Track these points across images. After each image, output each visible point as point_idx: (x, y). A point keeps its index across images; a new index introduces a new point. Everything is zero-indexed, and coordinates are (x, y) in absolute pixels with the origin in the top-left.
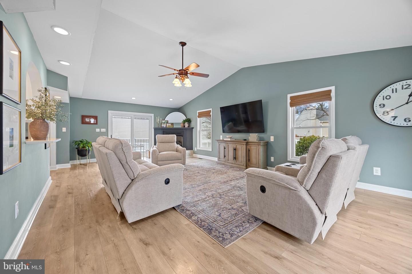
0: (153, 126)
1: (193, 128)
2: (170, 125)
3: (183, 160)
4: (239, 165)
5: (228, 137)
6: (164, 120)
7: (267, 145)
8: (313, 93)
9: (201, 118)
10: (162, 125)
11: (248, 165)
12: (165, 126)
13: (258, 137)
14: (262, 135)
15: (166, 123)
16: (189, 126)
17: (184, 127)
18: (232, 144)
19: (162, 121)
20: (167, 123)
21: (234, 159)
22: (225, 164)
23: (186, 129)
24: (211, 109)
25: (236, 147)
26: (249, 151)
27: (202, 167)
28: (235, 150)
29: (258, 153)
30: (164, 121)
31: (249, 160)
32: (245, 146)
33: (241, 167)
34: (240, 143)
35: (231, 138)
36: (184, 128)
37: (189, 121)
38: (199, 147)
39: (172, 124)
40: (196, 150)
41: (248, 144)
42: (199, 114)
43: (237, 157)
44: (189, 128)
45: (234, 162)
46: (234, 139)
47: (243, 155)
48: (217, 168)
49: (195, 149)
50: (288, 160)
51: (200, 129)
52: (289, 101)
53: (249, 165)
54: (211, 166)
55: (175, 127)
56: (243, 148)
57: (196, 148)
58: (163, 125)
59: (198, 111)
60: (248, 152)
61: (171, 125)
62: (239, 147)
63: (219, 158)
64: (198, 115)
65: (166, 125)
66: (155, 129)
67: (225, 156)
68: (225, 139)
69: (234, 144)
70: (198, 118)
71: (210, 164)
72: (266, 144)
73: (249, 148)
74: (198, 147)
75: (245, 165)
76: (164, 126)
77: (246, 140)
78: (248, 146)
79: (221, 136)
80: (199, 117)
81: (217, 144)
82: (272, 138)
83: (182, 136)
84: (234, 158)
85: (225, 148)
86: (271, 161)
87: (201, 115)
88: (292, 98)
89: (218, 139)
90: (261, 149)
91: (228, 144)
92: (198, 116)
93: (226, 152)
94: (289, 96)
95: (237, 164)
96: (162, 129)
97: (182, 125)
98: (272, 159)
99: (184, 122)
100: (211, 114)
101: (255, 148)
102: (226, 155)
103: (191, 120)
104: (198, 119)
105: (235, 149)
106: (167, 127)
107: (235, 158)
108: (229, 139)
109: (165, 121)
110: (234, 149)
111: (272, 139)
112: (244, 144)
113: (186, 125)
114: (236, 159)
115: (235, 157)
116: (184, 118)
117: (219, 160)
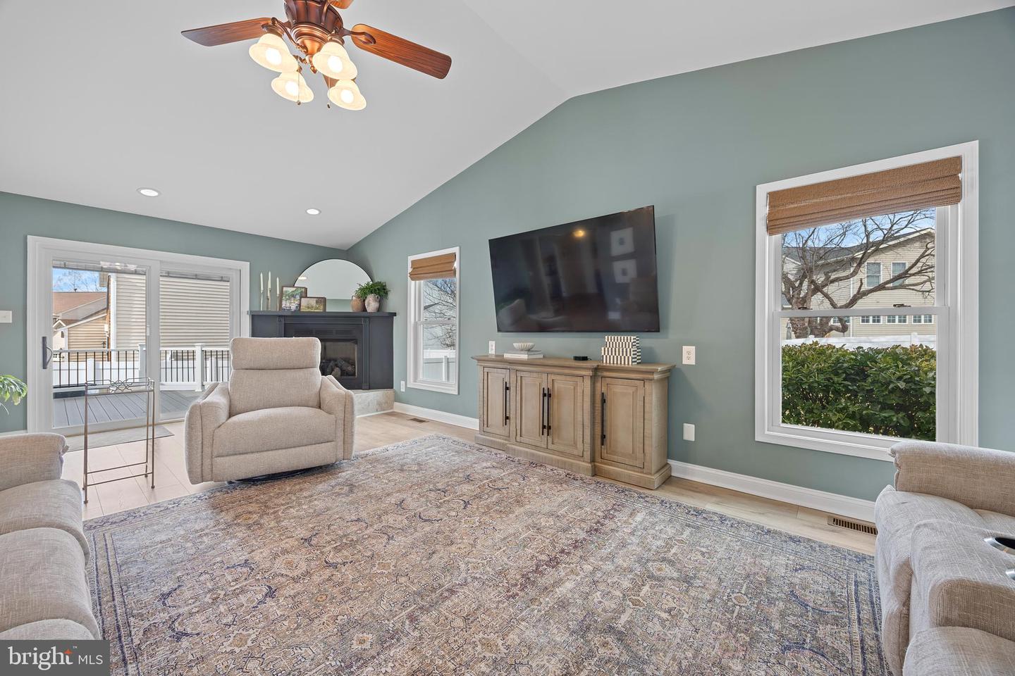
0: (246, 307)
1: (395, 314)
2: (313, 302)
3: (341, 443)
4: (562, 453)
5: (519, 347)
6: (293, 286)
7: (672, 379)
8: (875, 174)
9: (420, 279)
10: (284, 302)
11: (597, 455)
12: (293, 307)
13: (638, 348)
14: (649, 341)
15: (298, 297)
16: (379, 309)
17: (365, 310)
18: (535, 375)
19: (285, 289)
20: (301, 297)
21: (546, 430)
22: (508, 448)
23: (370, 317)
24: (456, 250)
25: (550, 387)
26: (604, 401)
27: (419, 464)
28: (546, 398)
29: (640, 409)
30: (290, 290)
31: (603, 437)
32: (588, 382)
33: (572, 464)
34: (567, 371)
35: (529, 350)
36: (364, 314)
37: (380, 290)
38: (415, 379)
39: (323, 301)
40: (403, 390)
41: (599, 374)
42: (414, 269)
43: (554, 424)
44: (379, 314)
45: (542, 441)
46: (541, 356)
47: (579, 418)
48: (478, 467)
49: (400, 386)
50: (756, 440)
51: (419, 320)
52: (762, 210)
53: (605, 455)
54: (457, 459)
55: (330, 309)
56: (579, 390)
57: (403, 383)
58: (285, 304)
59: (411, 258)
60: (601, 406)
61: (317, 302)
62: (562, 385)
63: (485, 423)
64: (410, 270)
65: (300, 305)
66: (255, 318)
67: (507, 418)
68: (507, 356)
69: (544, 376)
70: (412, 279)
71: (453, 446)
72: (668, 374)
73: (604, 390)
74: (412, 381)
75: (587, 455)
76: (290, 305)
77: (585, 359)
78: (598, 385)
79: (492, 344)
80: (414, 276)
81: (477, 371)
82: (689, 353)
83: (355, 341)
84: (544, 427)
85: (507, 388)
86: (686, 437)
87: (421, 270)
88: (774, 197)
89: (480, 353)
90: (653, 395)
91: (519, 374)
92: (411, 274)
93: (513, 404)
94: (763, 191)
95: (554, 452)
96: (280, 316)
97: (357, 303)
98: (689, 432)
99: (364, 292)
100: (456, 265)
101: (631, 390)
102: (512, 416)
103: (388, 287)
104: (412, 285)
105: (547, 395)
106: (304, 309)
107: (547, 428)
108: (524, 357)
109: (294, 289)
110: (544, 395)
111: (689, 356)
112: (583, 376)
113: (368, 305)
114: (551, 431)
115: (546, 424)
116: (365, 280)
117: (483, 431)
